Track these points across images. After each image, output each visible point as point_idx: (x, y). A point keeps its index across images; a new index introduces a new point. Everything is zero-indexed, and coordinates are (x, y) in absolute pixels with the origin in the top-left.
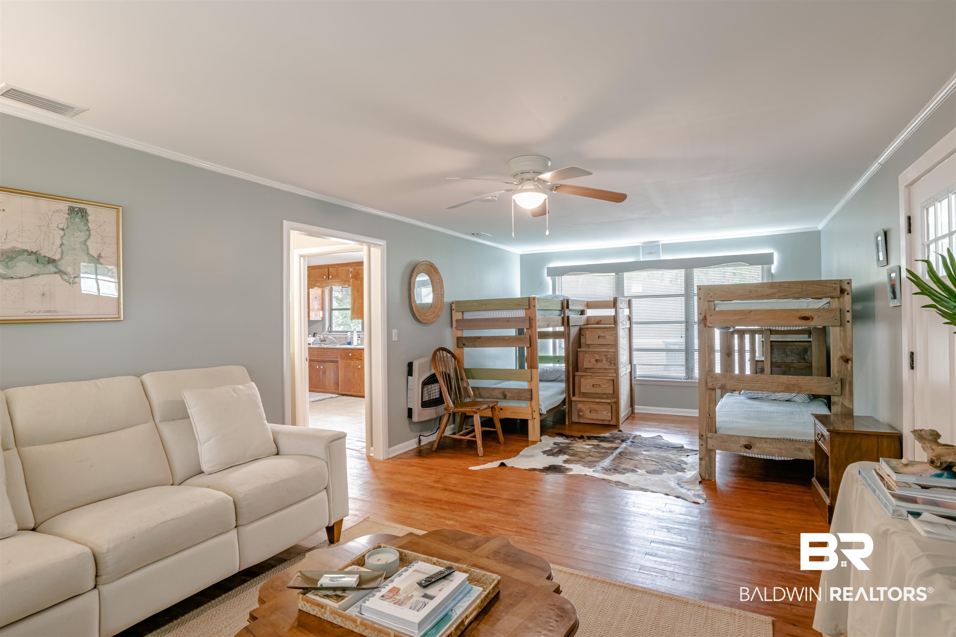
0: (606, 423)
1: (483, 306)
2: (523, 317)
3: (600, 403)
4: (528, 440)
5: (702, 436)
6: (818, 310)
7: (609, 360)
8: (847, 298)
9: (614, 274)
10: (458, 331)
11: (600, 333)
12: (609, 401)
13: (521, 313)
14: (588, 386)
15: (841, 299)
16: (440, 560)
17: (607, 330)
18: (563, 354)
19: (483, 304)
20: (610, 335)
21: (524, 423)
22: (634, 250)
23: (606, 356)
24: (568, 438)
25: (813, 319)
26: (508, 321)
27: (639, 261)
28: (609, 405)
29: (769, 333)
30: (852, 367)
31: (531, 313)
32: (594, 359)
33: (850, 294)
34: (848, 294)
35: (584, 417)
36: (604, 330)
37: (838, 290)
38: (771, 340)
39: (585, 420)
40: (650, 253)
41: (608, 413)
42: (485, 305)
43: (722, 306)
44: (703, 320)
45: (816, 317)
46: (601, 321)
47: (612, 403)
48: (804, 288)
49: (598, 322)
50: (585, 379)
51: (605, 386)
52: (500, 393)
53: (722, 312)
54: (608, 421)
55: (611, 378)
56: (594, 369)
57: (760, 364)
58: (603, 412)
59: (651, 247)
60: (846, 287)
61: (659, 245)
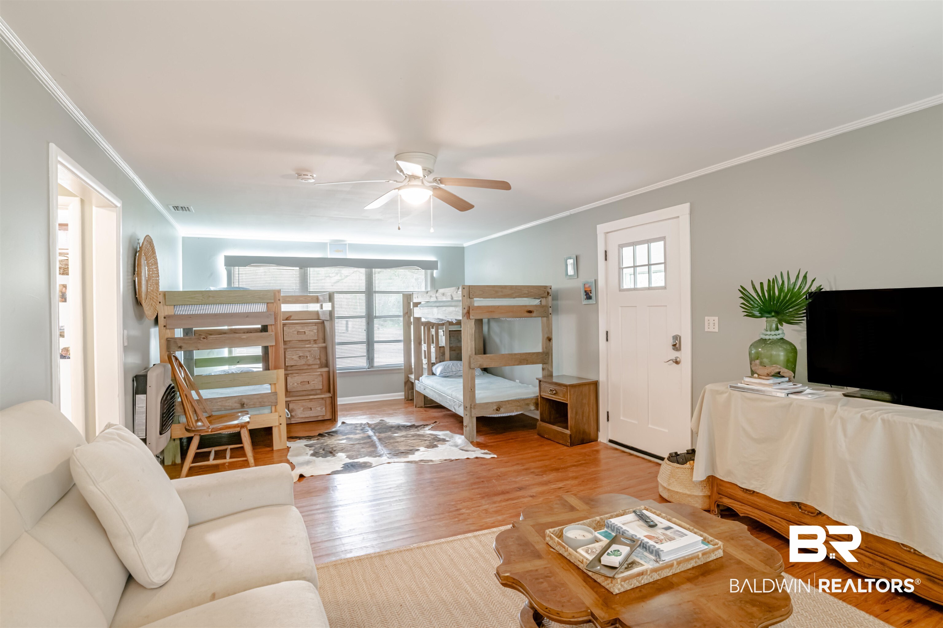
0: (320, 418)
1: (211, 298)
2: (264, 312)
3: (313, 400)
4: (273, 450)
5: (467, 407)
6: (536, 306)
7: (313, 356)
8: (550, 298)
9: (298, 268)
10: (168, 331)
11: (299, 328)
12: (323, 396)
13: (261, 308)
14: (296, 384)
15: (547, 299)
16: (601, 517)
17: (306, 326)
18: (260, 353)
19: (209, 297)
20: (309, 331)
21: (269, 430)
22: (322, 246)
23: (310, 351)
24: (310, 439)
25: (534, 312)
26: (247, 317)
27: (327, 257)
28: (323, 400)
29: (448, 325)
30: (552, 344)
31: (275, 307)
32: (297, 356)
33: (551, 296)
34: (550, 295)
35: (297, 417)
36: (302, 325)
37: (547, 293)
38: (450, 330)
39: (297, 419)
40: (338, 251)
41: (322, 409)
42: (213, 297)
43: (479, 302)
44: (466, 313)
45: (535, 311)
46: (291, 316)
47: (326, 398)
48: (529, 290)
49: (288, 318)
50: (291, 378)
51: (314, 382)
52: (235, 402)
53: (479, 307)
54: (322, 416)
55: (319, 373)
56: (297, 366)
57: (442, 349)
58: (317, 408)
59: (338, 244)
60: (550, 291)
61: (346, 244)
